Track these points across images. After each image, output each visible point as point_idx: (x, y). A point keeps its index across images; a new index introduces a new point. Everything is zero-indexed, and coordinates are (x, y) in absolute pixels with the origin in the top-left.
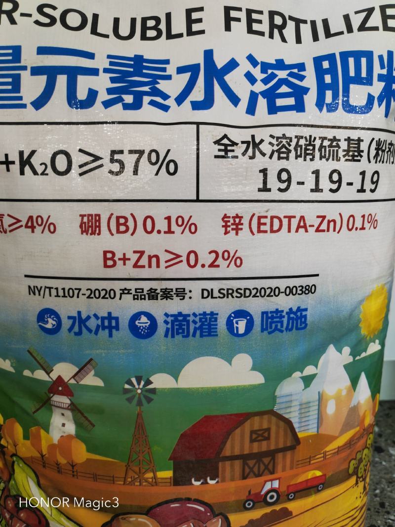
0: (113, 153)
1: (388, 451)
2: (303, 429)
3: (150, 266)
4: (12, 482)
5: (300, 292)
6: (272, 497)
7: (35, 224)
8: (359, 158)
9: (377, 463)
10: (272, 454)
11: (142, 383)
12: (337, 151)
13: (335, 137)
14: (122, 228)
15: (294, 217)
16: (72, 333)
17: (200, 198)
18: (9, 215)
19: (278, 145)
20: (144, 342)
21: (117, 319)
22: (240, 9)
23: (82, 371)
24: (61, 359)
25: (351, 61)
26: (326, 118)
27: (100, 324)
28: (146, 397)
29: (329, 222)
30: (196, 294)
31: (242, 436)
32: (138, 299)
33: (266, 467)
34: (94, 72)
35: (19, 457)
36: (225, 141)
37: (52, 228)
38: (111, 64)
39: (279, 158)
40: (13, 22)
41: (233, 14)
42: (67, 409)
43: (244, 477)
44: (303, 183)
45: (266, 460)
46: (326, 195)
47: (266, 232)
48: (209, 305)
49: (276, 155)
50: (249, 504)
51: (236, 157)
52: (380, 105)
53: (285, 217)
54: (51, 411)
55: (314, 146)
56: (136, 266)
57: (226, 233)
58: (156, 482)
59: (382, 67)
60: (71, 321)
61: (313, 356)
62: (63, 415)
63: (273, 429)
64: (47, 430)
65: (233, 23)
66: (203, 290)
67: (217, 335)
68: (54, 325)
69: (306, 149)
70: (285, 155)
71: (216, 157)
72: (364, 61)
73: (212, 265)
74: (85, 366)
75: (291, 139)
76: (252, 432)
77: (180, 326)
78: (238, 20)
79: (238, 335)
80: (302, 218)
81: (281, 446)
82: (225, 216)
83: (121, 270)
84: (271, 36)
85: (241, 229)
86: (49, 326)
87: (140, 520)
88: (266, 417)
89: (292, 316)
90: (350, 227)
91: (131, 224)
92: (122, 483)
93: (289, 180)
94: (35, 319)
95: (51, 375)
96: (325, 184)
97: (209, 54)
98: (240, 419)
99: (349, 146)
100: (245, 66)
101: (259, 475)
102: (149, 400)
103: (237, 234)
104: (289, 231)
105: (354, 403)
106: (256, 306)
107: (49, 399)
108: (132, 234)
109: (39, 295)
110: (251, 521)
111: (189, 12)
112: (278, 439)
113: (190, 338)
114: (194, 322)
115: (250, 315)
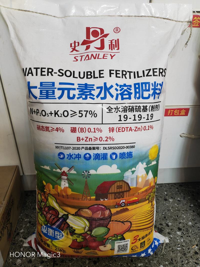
0: (80, 111)
1: (169, 200)
2: (132, 186)
3: (89, 141)
4: (48, 202)
6: (123, 205)
7: (58, 130)
8: (146, 111)
9: (164, 204)
10: (123, 192)
11: (87, 172)
12: (140, 109)
13: (139, 106)
14: (82, 131)
15: (128, 127)
16: (68, 159)
17: (103, 123)
18: (51, 127)
19: (124, 109)
20: (87, 161)
21: (80, 155)
22: (113, 70)
23: (70, 169)
24: (64, 166)
25: (144, 85)
26: (137, 101)
27: (76, 156)
29: (138, 128)
30: (102, 148)
31: (114, 187)
32: (86, 150)
33: (121, 196)
34: (74, 89)
35: (50, 194)
36: (110, 108)
37: (63, 131)
38: (79, 86)
39: (124, 112)
40: (52, 75)
41: (112, 72)
42: (66, 180)
43: (115, 199)
44: (131, 118)
45: (121, 194)
46: (137, 121)
47: (121, 132)
48: (105, 151)
49: (123, 111)
50: (116, 206)
51: (112, 112)
52: (152, 96)
53: (126, 128)
54: (61, 180)
55: (134, 108)
56: (86, 141)
57: (110, 132)
58: (91, 199)
59: (153, 86)
60: (68, 156)
61: (134, 165)
62: (65, 181)
63: (123, 185)
64: (60, 186)
65: (112, 75)
66: (104, 147)
67: (107, 159)
68: (63, 157)
69: (131, 109)
70: (126, 111)
71: (107, 112)
72: (147, 85)
73: (106, 141)
74: (71, 168)
75: (127, 107)
76: (117, 186)
77: (98, 157)
78: (113, 74)
79: (113, 159)
80: (131, 128)
81: (125, 190)
82: (110, 128)
83: (81, 142)
84: (122, 77)
85: (114, 131)
86: (61, 157)
87: (86, 210)
88: (121, 182)
89: (128, 154)
90: (145, 129)
91: (84, 130)
92: (81, 200)
93: (127, 118)
94: (57, 155)
95: (61, 170)
96: (137, 118)
97: (105, 84)
98: (114, 182)
99: (143, 108)
100: (115, 87)
101: (119, 198)
102: (89, 177)
103: (113, 132)
104: (127, 131)
105: (147, 179)
106: (118, 152)
107: (61, 177)
108: (85, 133)
109: (59, 148)
110: (117, 211)
111: (100, 71)
112: (125, 188)
113: (100, 160)
114: (101, 156)
115: (116, 154)
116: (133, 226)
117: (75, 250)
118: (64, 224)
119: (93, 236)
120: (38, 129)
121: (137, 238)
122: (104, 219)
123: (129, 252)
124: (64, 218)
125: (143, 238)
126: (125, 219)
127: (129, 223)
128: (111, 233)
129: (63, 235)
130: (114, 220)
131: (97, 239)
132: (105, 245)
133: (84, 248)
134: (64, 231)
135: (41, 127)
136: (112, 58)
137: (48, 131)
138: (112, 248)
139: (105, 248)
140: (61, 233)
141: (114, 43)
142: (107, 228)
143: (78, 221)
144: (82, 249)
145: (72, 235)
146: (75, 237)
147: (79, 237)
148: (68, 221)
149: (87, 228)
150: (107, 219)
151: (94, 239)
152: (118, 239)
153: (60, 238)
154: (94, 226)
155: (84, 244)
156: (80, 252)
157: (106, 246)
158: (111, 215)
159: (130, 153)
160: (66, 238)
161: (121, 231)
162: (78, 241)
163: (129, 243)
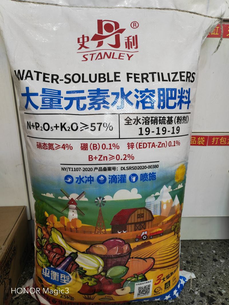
0: (92, 124)
2: (155, 214)
3: (104, 160)
4: (50, 238)
5: (153, 167)
6: (145, 237)
7: (65, 147)
8: (172, 123)
10: (145, 222)
11: (101, 199)
12: (165, 121)
13: (164, 117)
14: (95, 148)
15: (151, 143)
16: (77, 183)
17: (120, 138)
18: (56, 144)
19: (145, 120)
20: (102, 185)
21: (93, 178)
23: (80, 196)
24: (73, 192)
25: (169, 91)
26: (161, 111)
27: (87, 179)
28: (102, 204)
29: (162, 144)
30: (119, 169)
31: (135, 216)
32: (100, 171)
33: (143, 227)
34: (85, 98)
35: (55, 228)
36: (128, 119)
37: (71, 148)
38: (90, 94)
39: (146, 124)
40: (57, 83)
41: (130, 75)
42: (75, 209)
43: (135, 230)
44: (154, 132)
45: (143, 224)
46: (161, 135)
47: (142, 148)
48: (123, 172)
49: (144, 123)
50: (137, 240)
51: (132, 124)
52: (178, 106)
53: (148, 143)
54: (68, 211)
55: (157, 120)
56: (99, 160)
57: (129, 149)
58: (106, 232)
59: (179, 93)
60: (77, 179)
61: (158, 189)
62: (73, 211)
63: (145, 214)
64: (67, 217)
65: (130, 79)
66: (121, 167)
67: (126, 182)
68: (71, 181)
69: (155, 121)
70: (148, 123)
71: (125, 124)
72: (173, 92)
73: (124, 159)
74: (82, 194)
75: (149, 118)
76: (138, 215)
77: (114, 179)
79: (133, 182)
80: (154, 143)
81: (148, 219)
82: (128, 143)
83: (95, 162)
85: (134, 147)
86: (69, 181)
87: (100, 246)
88: (142, 209)
89: (151, 175)
90: (170, 145)
91: (98, 146)
92: (94, 233)
93: (149, 131)
94: (64, 179)
95: (69, 198)
96: (161, 132)
97: (122, 89)
98: (134, 210)
99: (168, 120)
100: (134, 93)
101: (140, 230)
102: (104, 205)
103: (132, 149)
104: (149, 147)
105: (173, 205)
106: (138, 172)
107: (68, 206)
108: (98, 150)
109: (66, 170)
110: (138, 246)
111: (115, 73)
112: (146, 217)
113: (117, 183)
114: (119, 178)
115: (137, 175)
116: (156, 263)
117: (86, 296)
118: (72, 265)
119: (108, 277)
120: (38, 148)
121: (161, 277)
122: (122, 257)
123: (152, 295)
124: (72, 257)
125: (168, 277)
126: (147, 255)
127: (152, 259)
128: (131, 273)
129: (70, 279)
130: (134, 257)
131: (113, 281)
132: (122, 288)
133: (97, 292)
134: (72, 273)
135: (42, 145)
136: (129, 59)
137: (51, 149)
138: (131, 291)
139: (123, 291)
140: (69, 276)
141: (132, 41)
142: (126, 267)
143: (89, 260)
144: (94, 294)
145: (82, 277)
146: (86, 280)
147: (91, 280)
148: (77, 260)
149: (101, 268)
150: (125, 256)
151: (109, 281)
152: (139, 279)
153: (66, 282)
154: (109, 265)
155: (97, 288)
156: (92, 298)
157: (124, 289)
158: (130, 251)
159: (153, 175)
160: (74, 282)
161: (142, 270)
162: (90, 284)
163: (151, 284)
